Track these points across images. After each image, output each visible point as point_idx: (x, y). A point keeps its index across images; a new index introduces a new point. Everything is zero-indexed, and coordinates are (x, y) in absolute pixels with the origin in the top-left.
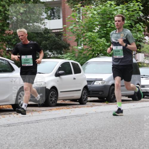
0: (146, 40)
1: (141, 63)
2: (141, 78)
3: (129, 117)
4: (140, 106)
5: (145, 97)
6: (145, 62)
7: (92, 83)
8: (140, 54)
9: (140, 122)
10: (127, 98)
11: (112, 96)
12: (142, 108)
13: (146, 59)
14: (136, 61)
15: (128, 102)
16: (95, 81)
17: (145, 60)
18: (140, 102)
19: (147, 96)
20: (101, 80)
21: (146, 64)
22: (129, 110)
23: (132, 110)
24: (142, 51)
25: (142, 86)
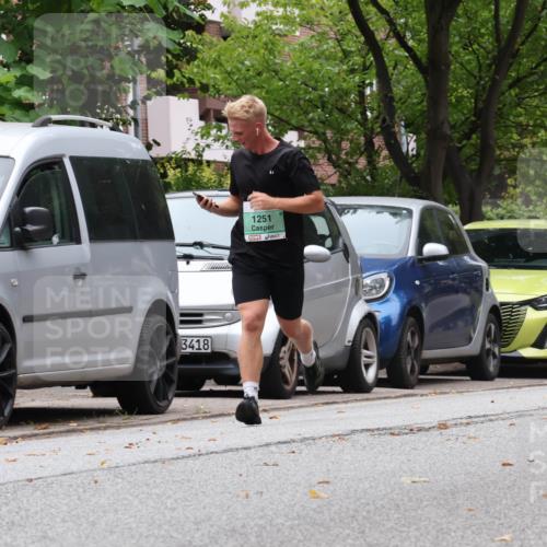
0: (209, 7)
1: (181, 163)
2: (181, 264)
3: (93, 524)
4: (169, 451)
5: (206, 388)
6: (207, 156)
8: (172, 99)
10: (84, 399)
12: (181, 462)
13: (214, 132)
14: (149, 147)
15: (92, 423)
17: (203, 143)
18: (175, 421)
19: (219, 383)
21: (213, 166)
22: (100, 476)
23: (116, 476)
24: (182, 83)
25: (182, 315)
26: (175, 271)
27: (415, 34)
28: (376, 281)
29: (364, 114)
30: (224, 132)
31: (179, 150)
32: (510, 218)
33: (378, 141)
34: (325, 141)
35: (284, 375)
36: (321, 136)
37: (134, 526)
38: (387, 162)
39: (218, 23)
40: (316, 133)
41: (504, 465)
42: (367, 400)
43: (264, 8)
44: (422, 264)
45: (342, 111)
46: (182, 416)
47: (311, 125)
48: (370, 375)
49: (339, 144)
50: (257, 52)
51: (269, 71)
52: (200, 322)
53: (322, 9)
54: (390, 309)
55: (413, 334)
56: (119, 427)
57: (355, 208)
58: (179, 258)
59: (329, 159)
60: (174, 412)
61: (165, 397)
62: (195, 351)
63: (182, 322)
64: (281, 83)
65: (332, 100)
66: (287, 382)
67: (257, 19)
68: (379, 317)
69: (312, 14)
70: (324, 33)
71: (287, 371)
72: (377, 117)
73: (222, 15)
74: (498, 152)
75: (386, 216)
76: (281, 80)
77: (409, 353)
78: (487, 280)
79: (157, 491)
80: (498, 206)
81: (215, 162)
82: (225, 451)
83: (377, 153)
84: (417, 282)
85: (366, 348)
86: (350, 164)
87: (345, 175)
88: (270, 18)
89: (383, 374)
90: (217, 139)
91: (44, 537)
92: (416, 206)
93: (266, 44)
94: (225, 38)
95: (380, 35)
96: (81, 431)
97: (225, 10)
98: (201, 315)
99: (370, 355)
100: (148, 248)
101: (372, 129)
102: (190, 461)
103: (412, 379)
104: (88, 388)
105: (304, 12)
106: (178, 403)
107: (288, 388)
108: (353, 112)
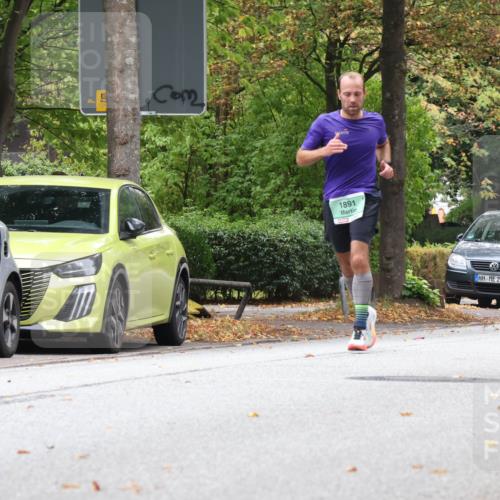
32: (32, 173)
41: (20, 452)
74: (20, 99)
78: (6, 243)
80: (20, 160)
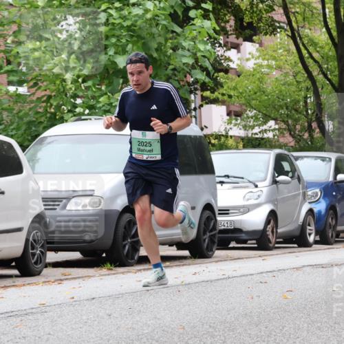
0: (231, 61)
1: (218, 137)
2: (219, 186)
3: (178, 311)
4: (214, 276)
5: (231, 245)
6: (230, 133)
7: (61, 204)
8: (213, 106)
9: (213, 327)
10: (173, 251)
11: (125, 246)
12: (220, 281)
13: (234, 122)
14: (202, 129)
15: (177, 263)
16: (69, 199)
17: (228, 127)
18: (217, 262)
19: (237, 243)
20: (89, 194)
21: (233, 138)
22: (181, 288)
23: (189, 289)
24: (218, 99)
25: (219, 210)
26: (216, 189)
27: (332, 72)
28: (314, 193)
29: (307, 111)
30: (239, 121)
31: (217, 131)
33: (314, 125)
34: (288, 125)
35: (269, 239)
36: (286, 123)
37: (198, 312)
38: (318, 135)
39: (235, 69)
40: (283, 121)
42: (310, 251)
43: (258, 61)
44: (336, 185)
45: (296, 110)
46: (220, 259)
47: (281, 117)
48: (311, 239)
49: (295, 126)
50: (254, 82)
51: (260, 91)
52: (228, 214)
53: (286, 61)
54: (321, 207)
55: (332, 219)
56: (189, 265)
57: (302, 157)
58: (218, 183)
59: (290, 134)
60: (216, 257)
61: (212, 250)
62: (225, 228)
63: (219, 214)
64: (266, 97)
65: (291, 105)
66: (271, 243)
67: (254, 66)
68: (316, 210)
69: (282, 64)
70: (287, 73)
71: (270, 237)
72: (313, 113)
73: (238, 65)
75: (319, 161)
76: (266, 96)
77: (331, 228)
79: (209, 295)
81: (234, 136)
82: (241, 276)
83: (313, 131)
84: (334, 193)
85: (309, 225)
86: (300, 136)
87: (298, 142)
88: (261, 66)
89: (318, 238)
90: (235, 125)
91: (156, 318)
92: (334, 156)
93: (259, 79)
94: (239, 76)
95: (315, 73)
96: (172, 267)
97: (239, 62)
98: (228, 210)
99: (311, 229)
100: (202, 178)
101: (311, 119)
102: (224, 281)
103: (332, 240)
104: (175, 246)
105: (278, 63)
106: (218, 253)
107: (271, 245)
108: (302, 111)
